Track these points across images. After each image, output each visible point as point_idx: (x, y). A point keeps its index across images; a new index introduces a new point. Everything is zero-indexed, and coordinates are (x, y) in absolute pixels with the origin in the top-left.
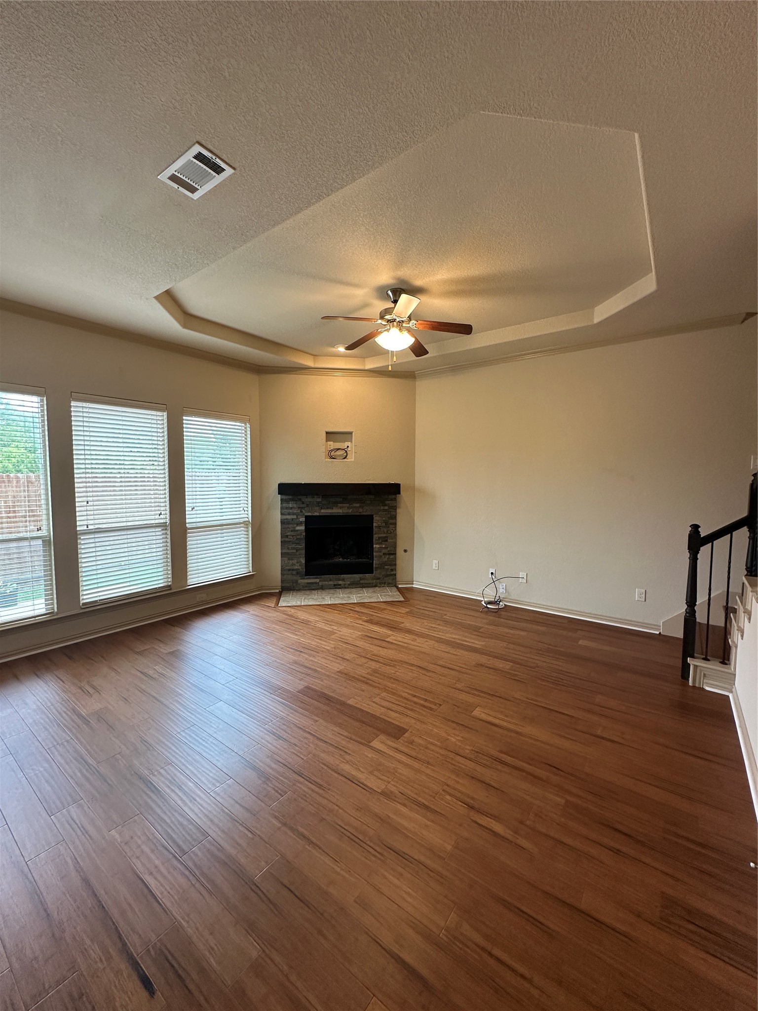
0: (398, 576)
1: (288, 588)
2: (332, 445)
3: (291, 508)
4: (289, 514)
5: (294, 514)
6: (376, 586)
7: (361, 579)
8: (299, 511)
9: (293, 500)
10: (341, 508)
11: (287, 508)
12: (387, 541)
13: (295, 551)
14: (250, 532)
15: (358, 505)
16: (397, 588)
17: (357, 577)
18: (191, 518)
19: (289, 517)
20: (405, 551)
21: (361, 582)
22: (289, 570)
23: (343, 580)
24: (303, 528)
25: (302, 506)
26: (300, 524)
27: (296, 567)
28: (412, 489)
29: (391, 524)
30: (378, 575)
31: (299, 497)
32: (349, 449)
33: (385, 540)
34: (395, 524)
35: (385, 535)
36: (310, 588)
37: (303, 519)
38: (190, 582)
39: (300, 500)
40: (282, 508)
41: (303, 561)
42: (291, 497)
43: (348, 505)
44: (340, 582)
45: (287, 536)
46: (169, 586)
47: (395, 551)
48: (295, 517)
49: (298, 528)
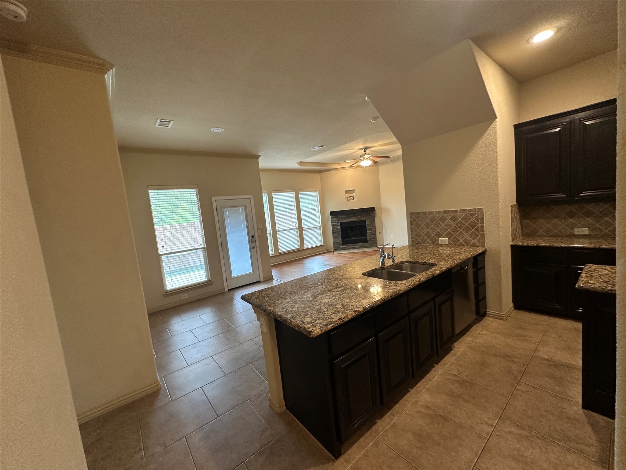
0: (377, 243)
1: (336, 249)
2: (348, 195)
3: (335, 220)
4: (334, 222)
5: (336, 222)
6: (369, 247)
7: (363, 245)
8: (338, 221)
9: (335, 217)
10: (353, 218)
11: (333, 220)
12: (372, 230)
13: (337, 236)
14: (321, 230)
15: (360, 217)
16: (378, 247)
17: (361, 244)
18: (304, 226)
19: (334, 223)
20: (380, 233)
21: (363, 246)
22: (336, 243)
23: (356, 245)
24: (340, 227)
25: (339, 219)
26: (339, 225)
27: (338, 242)
28: (381, 209)
29: (373, 223)
30: (369, 243)
31: (338, 216)
32: (354, 196)
33: (371, 229)
34: (375, 223)
35: (371, 227)
36: (344, 249)
37: (340, 224)
38: (305, 247)
39: (338, 217)
40: (332, 221)
41: (341, 239)
42: (334, 216)
43: (356, 217)
44: (355, 246)
45: (334, 231)
46: (299, 248)
47: (376, 233)
48: (336, 223)
49: (338, 227)
